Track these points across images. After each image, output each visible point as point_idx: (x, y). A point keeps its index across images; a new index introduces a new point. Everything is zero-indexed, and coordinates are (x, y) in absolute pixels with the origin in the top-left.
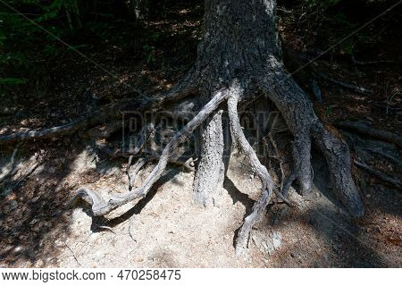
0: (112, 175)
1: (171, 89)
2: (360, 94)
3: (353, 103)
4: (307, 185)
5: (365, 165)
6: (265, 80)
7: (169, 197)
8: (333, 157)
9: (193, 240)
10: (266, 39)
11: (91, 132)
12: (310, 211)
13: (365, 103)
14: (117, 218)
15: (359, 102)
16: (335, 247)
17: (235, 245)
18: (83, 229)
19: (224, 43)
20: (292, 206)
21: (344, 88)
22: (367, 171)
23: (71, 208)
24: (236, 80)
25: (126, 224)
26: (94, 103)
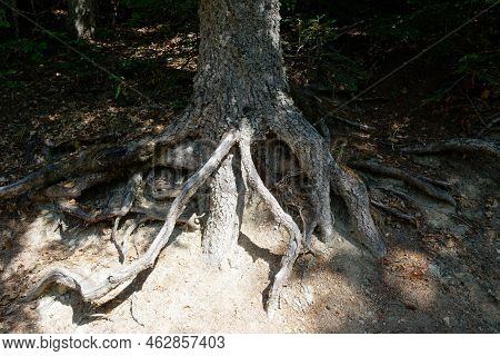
0: (90, 246)
1: (164, 132)
2: (365, 132)
3: (360, 141)
4: (329, 231)
5: (381, 204)
6: (276, 119)
7: (175, 264)
8: (353, 198)
9: (215, 311)
10: (275, 74)
11: (49, 192)
12: (335, 257)
13: (370, 140)
14: (111, 301)
15: (366, 140)
16: (367, 291)
17: (265, 307)
18: (59, 324)
19: (229, 77)
20: (316, 255)
21: (350, 126)
22: (383, 209)
23: (35, 298)
24: (245, 120)
25: (125, 306)
26: (46, 151)
